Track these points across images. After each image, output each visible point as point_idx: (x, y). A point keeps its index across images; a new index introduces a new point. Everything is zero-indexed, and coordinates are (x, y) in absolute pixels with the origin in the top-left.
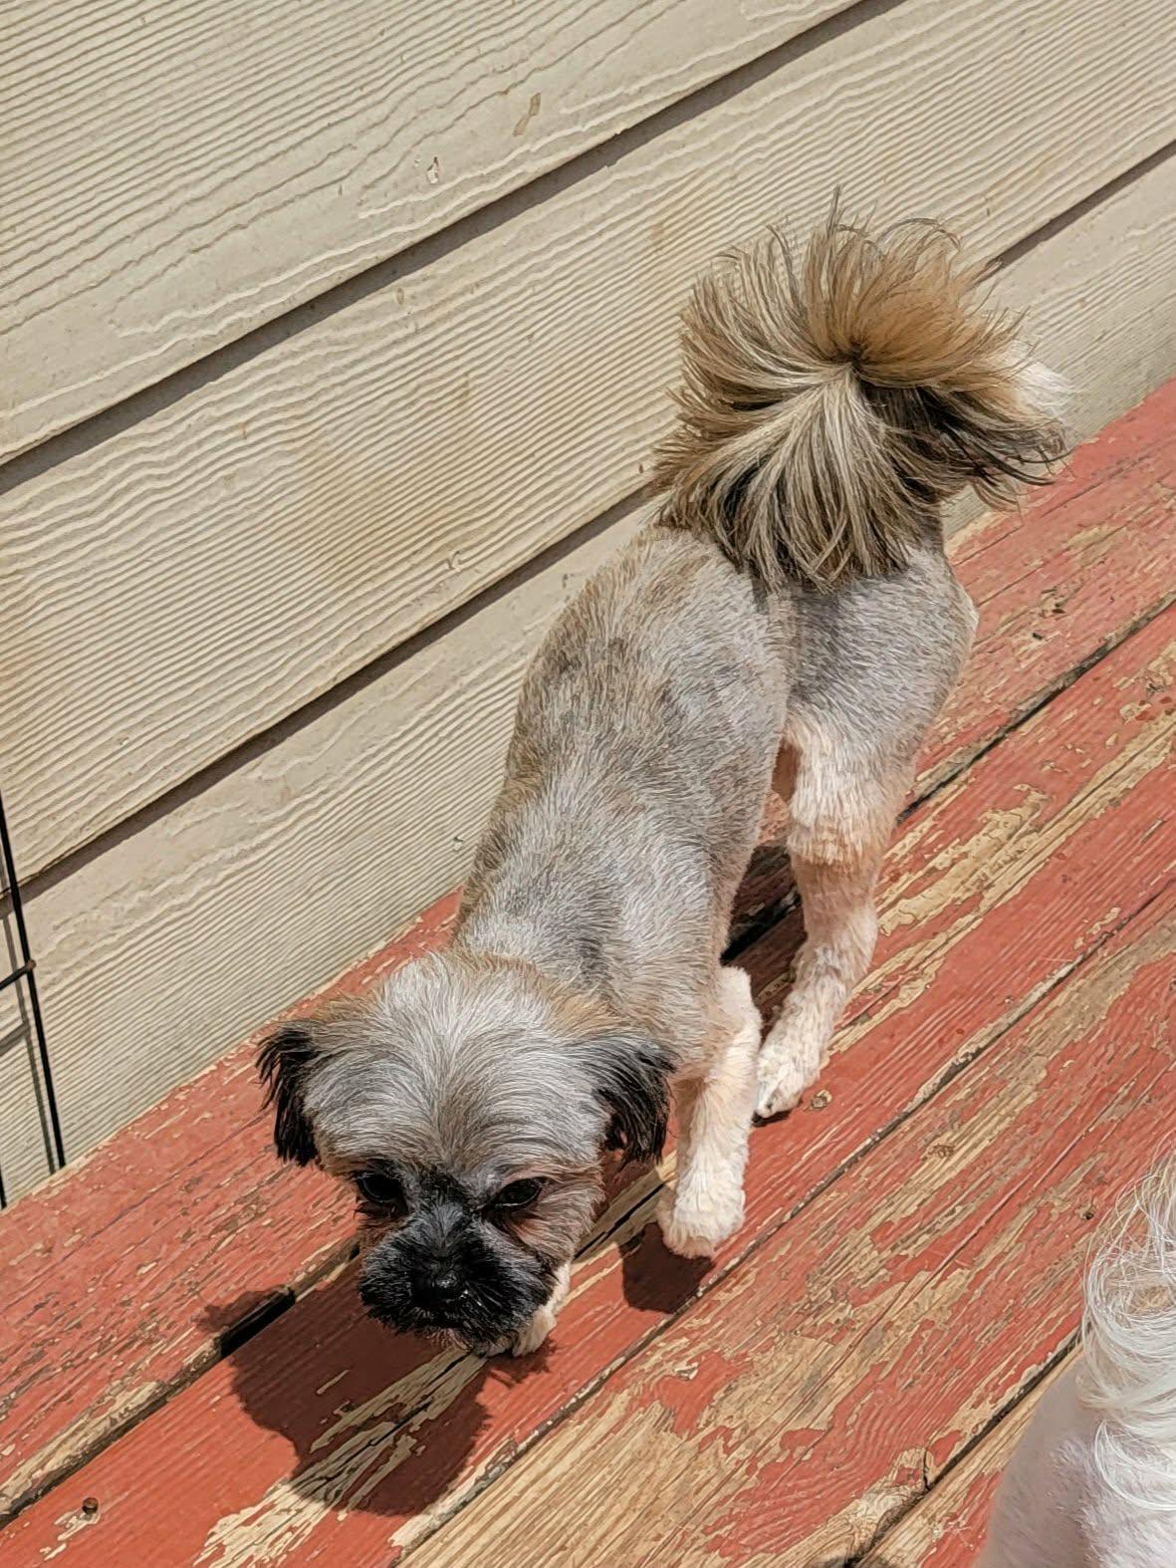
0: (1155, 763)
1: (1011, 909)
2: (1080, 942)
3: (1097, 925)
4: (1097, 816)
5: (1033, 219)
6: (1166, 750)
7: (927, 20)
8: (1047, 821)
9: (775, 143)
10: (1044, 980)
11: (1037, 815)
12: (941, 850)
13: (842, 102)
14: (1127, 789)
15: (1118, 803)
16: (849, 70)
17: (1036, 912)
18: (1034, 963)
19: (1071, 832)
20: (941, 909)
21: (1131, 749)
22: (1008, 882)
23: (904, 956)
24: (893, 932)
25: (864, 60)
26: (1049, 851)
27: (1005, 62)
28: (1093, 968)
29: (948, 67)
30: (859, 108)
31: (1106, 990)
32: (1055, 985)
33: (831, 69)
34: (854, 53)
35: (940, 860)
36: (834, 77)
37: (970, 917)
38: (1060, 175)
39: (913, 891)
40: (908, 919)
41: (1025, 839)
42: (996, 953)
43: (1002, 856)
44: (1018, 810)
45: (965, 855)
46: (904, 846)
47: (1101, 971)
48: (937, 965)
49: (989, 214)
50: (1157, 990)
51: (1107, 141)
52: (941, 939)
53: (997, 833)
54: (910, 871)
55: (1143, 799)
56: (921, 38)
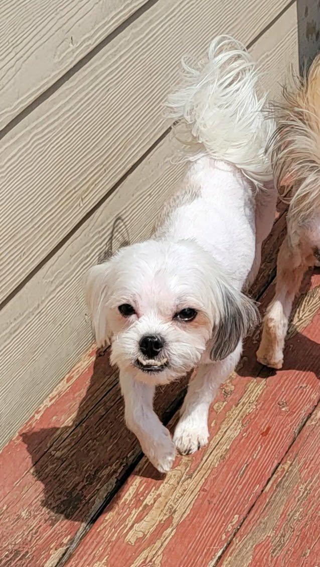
0: (236, 434)
1: (188, 523)
2: (224, 537)
3: (229, 525)
4: (216, 466)
5: (124, 168)
6: (240, 426)
7: (67, 96)
8: (194, 472)
9: (8, 168)
10: (212, 559)
11: (188, 469)
12: (148, 494)
13: (35, 142)
14: (226, 449)
15: (224, 458)
16: (36, 127)
17: (200, 523)
18: (205, 551)
19: (206, 476)
20: (155, 527)
21: (224, 427)
22: (183, 507)
23: (143, 555)
24: (135, 543)
25: (42, 121)
26: (198, 489)
27: (103, 105)
28: (233, 550)
29: (79, 114)
30: (42, 142)
31: (242, 561)
32: (217, 561)
33: (28, 128)
34: (37, 119)
35: (148, 500)
36: (30, 132)
37: (169, 530)
38: (133, 146)
39: (139, 519)
40: (141, 535)
41: (186, 483)
42: (186, 548)
43: (177, 494)
44: (179, 468)
45: (159, 496)
46: (130, 494)
47: (238, 551)
48: (160, 558)
49: (105, 171)
50: (266, 557)
51: (151, 126)
52: (158, 544)
53: (172, 482)
54: (136, 507)
55: (235, 454)
56: (65, 105)
